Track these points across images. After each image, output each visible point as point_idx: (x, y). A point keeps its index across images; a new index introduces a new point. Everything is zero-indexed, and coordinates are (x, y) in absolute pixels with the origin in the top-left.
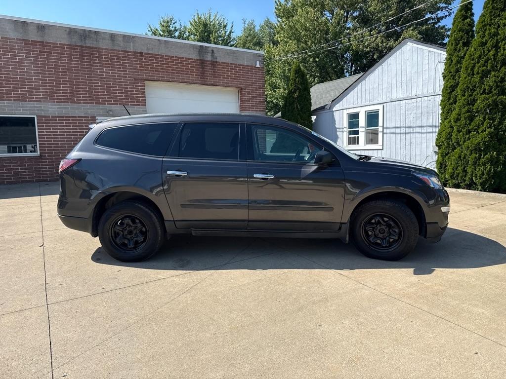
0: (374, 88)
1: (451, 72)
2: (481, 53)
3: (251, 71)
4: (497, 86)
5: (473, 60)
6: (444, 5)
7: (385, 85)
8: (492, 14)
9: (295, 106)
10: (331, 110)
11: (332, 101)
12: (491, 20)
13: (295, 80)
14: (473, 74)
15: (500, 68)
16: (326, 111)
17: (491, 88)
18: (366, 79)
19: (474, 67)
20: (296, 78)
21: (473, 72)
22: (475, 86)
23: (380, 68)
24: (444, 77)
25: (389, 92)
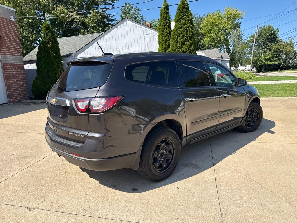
0: (107, 45)
1: (163, 40)
2: (180, 32)
3: (7, 23)
4: (189, 49)
5: (176, 35)
6: (110, 2)
7: (115, 44)
8: (183, 13)
9: (51, 53)
10: (75, 57)
11: (77, 51)
12: (182, 16)
13: (47, 35)
14: (177, 42)
15: (189, 40)
16: (71, 58)
17: (186, 49)
18: (101, 39)
19: (177, 39)
20: (48, 33)
21: (177, 41)
22: (179, 48)
23: (110, 33)
24: (159, 43)
25: (118, 48)
